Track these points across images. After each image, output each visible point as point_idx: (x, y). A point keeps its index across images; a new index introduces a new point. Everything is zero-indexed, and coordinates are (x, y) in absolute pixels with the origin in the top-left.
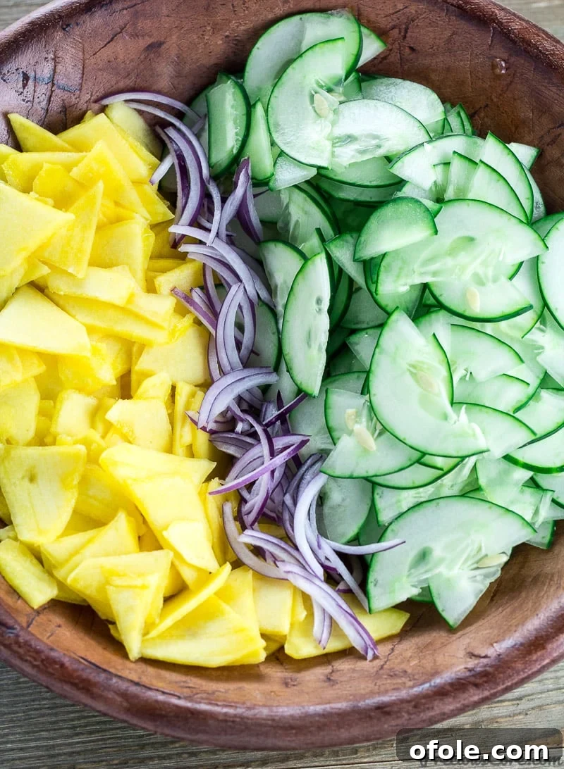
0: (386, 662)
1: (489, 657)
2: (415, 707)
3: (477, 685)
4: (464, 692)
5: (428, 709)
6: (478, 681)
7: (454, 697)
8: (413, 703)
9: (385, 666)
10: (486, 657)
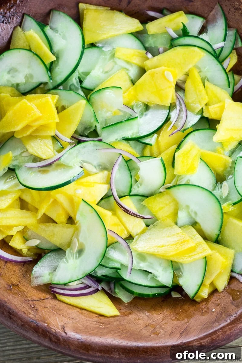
0: (37, 300)
1: (67, 335)
2: (22, 325)
3: (51, 340)
4: (44, 338)
5: (26, 330)
6: (53, 339)
7: (38, 336)
8: (23, 323)
9: (35, 302)
10: (66, 333)
